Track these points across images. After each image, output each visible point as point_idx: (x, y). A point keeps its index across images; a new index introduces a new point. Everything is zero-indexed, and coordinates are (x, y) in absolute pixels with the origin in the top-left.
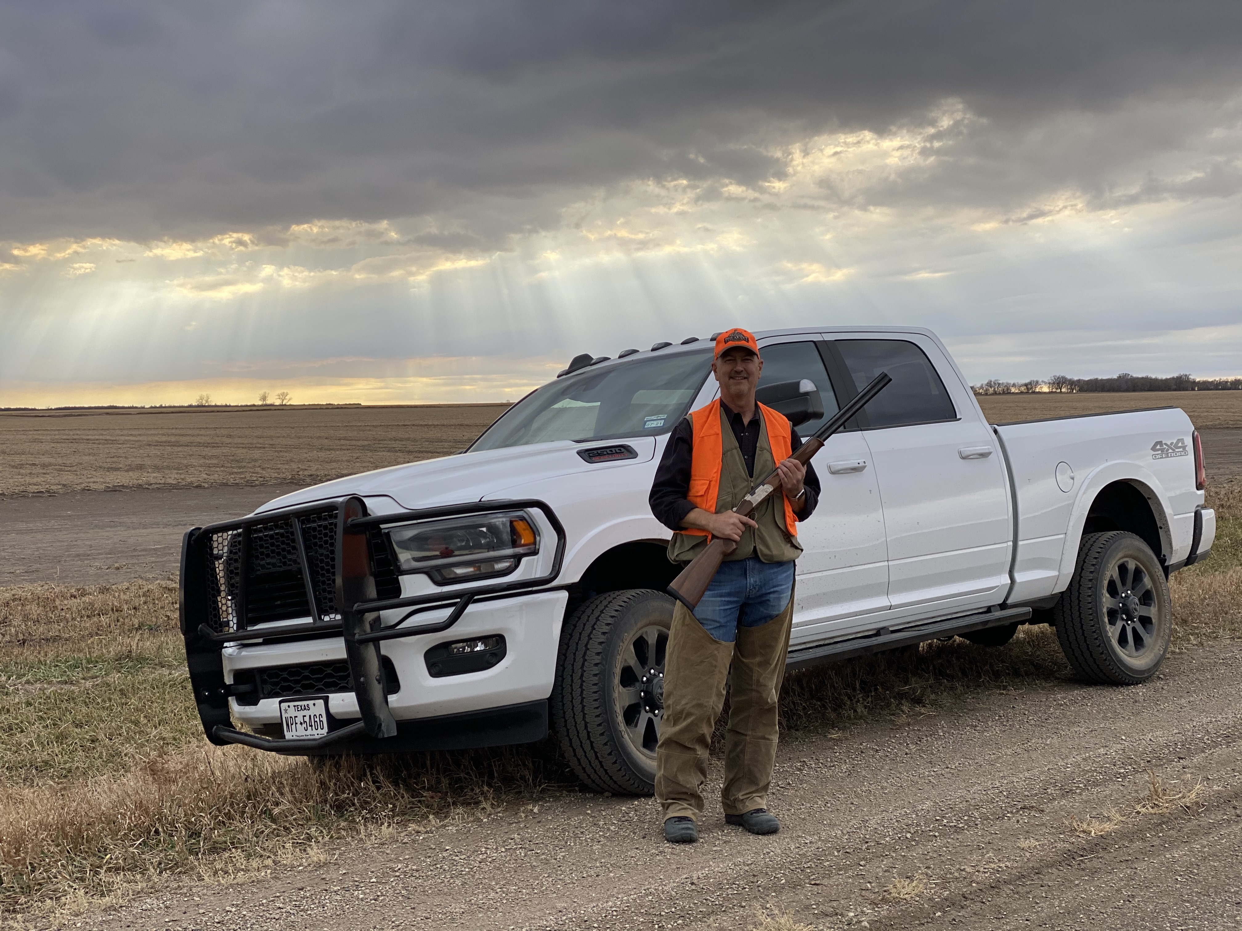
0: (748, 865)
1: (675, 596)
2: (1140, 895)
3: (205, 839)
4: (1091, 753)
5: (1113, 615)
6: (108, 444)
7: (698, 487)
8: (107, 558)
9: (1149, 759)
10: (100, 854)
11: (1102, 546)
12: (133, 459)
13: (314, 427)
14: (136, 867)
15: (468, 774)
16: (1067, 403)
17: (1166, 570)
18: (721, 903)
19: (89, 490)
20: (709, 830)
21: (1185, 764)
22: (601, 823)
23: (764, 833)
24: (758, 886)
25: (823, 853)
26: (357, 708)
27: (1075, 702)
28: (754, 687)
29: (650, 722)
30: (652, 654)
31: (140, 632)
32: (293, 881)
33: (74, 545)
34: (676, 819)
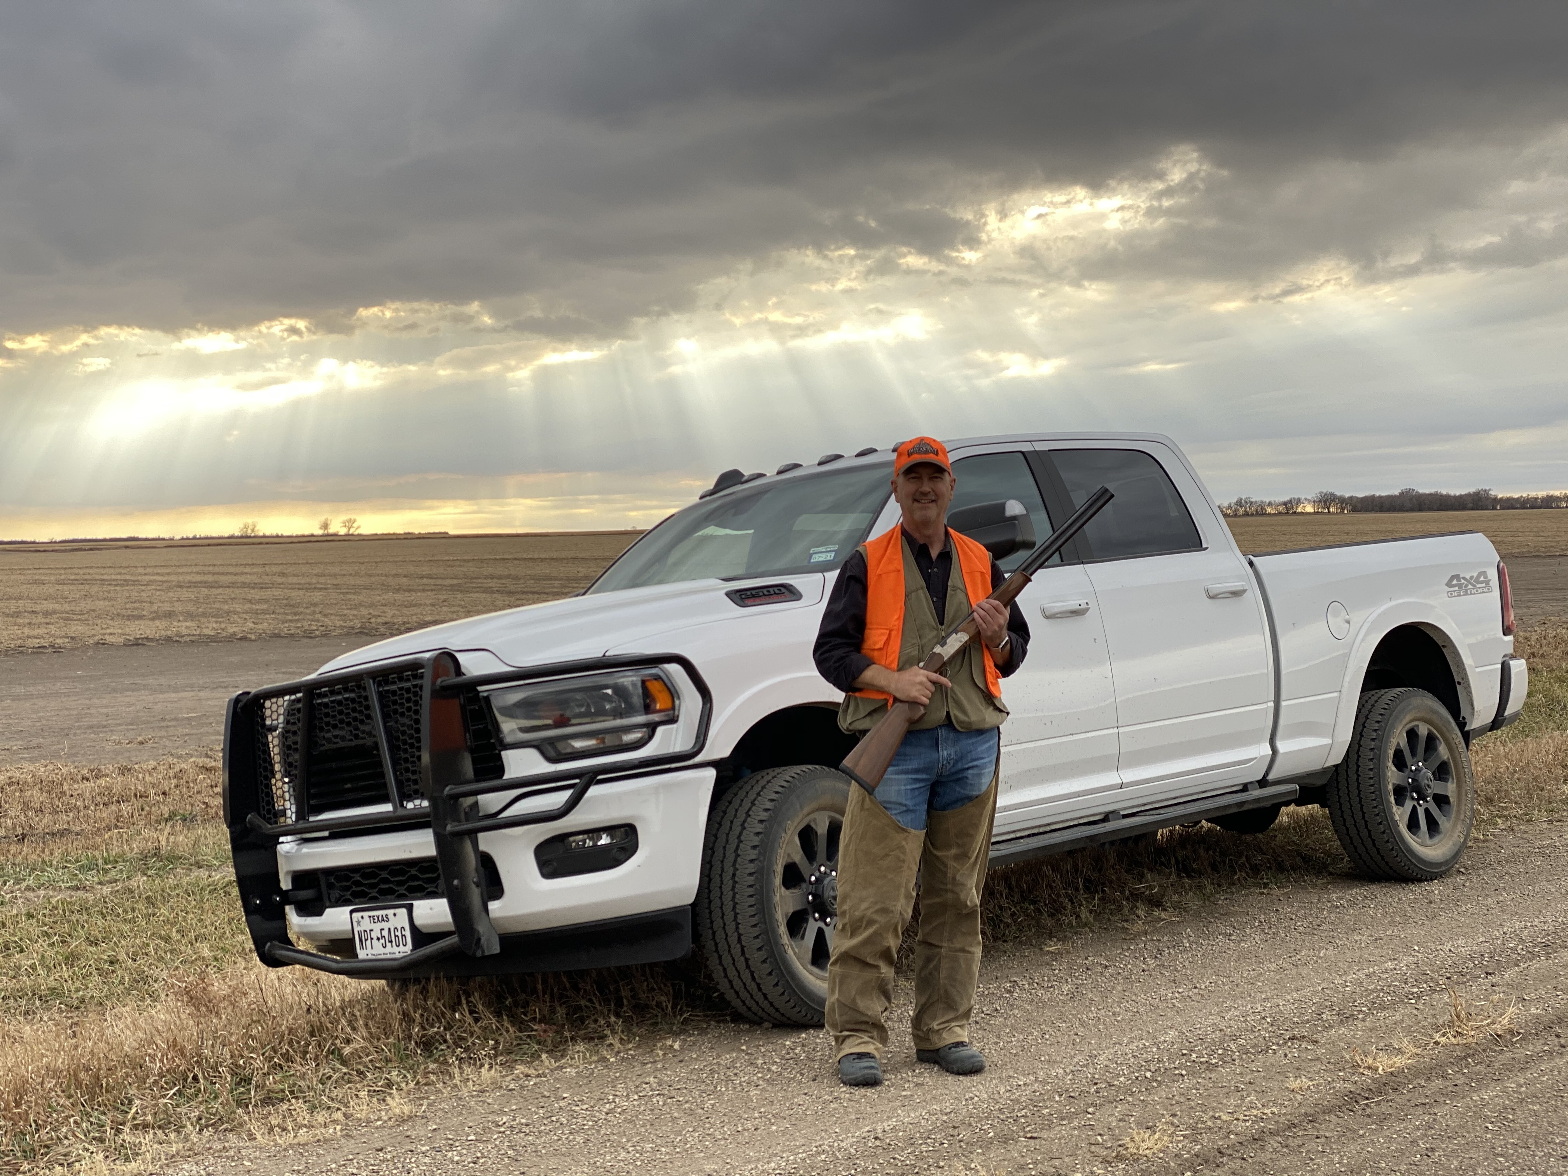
0: (946, 1114)
1: (850, 775)
2: (1442, 1148)
3: (257, 1087)
4: (1376, 968)
5: (1400, 793)
6: (127, 585)
7: (875, 638)
8: (128, 730)
9: (1448, 975)
10: (122, 1108)
11: (1386, 706)
12: (160, 604)
13: (389, 562)
14: (170, 1123)
15: (590, 1001)
16: (1336, 527)
17: (1467, 736)
18: (913, 1162)
19: (104, 644)
20: (896, 1070)
21: (1494, 981)
22: (760, 1062)
23: (965, 1073)
24: (960, 1141)
25: (1041, 1098)
26: (449, 918)
27: (1355, 903)
28: (949, 887)
29: (820, 933)
30: (821, 847)
31: (170, 823)
32: (369, 1140)
33: (86, 714)
34: (855, 1056)
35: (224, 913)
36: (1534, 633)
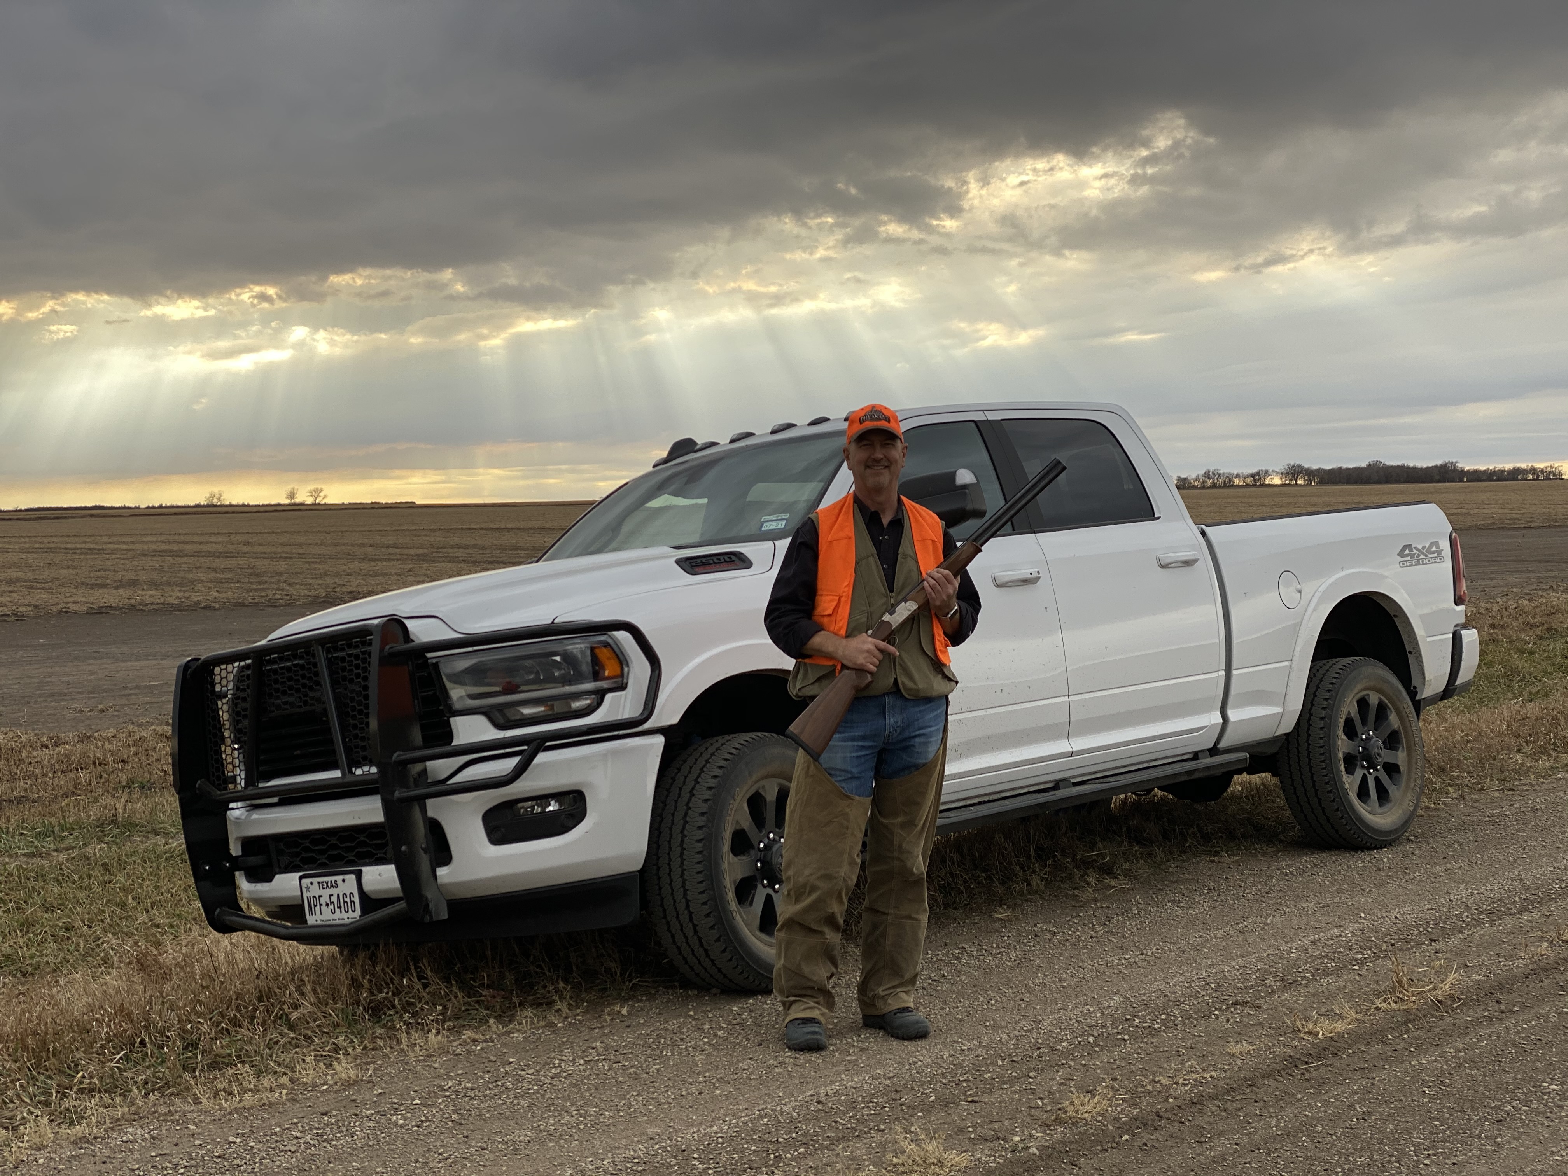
0: (889, 1078)
1: (798, 743)
2: (1378, 1112)
3: (204, 1051)
4: (1322, 934)
5: (1351, 762)
6: (92, 554)
7: (825, 604)
8: (89, 698)
9: (1393, 942)
10: (69, 1072)
11: (1337, 676)
12: (124, 573)
13: (355, 531)
14: (116, 1087)
15: (540, 967)
16: (1303, 499)
17: (1418, 706)
18: (854, 1125)
19: (66, 612)
20: (841, 1035)
21: (1438, 947)
22: (707, 1027)
23: (910, 1039)
24: (901, 1105)
25: (984, 1062)
26: (397, 885)
27: (1304, 871)
28: (895, 854)
29: (769, 900)
30: (770, 814)
31: (127, 791)
32: (314, 1104)
33: (48, 682)
34: (801, 1021)
35: (180, 880)
36: (1495, 605)
